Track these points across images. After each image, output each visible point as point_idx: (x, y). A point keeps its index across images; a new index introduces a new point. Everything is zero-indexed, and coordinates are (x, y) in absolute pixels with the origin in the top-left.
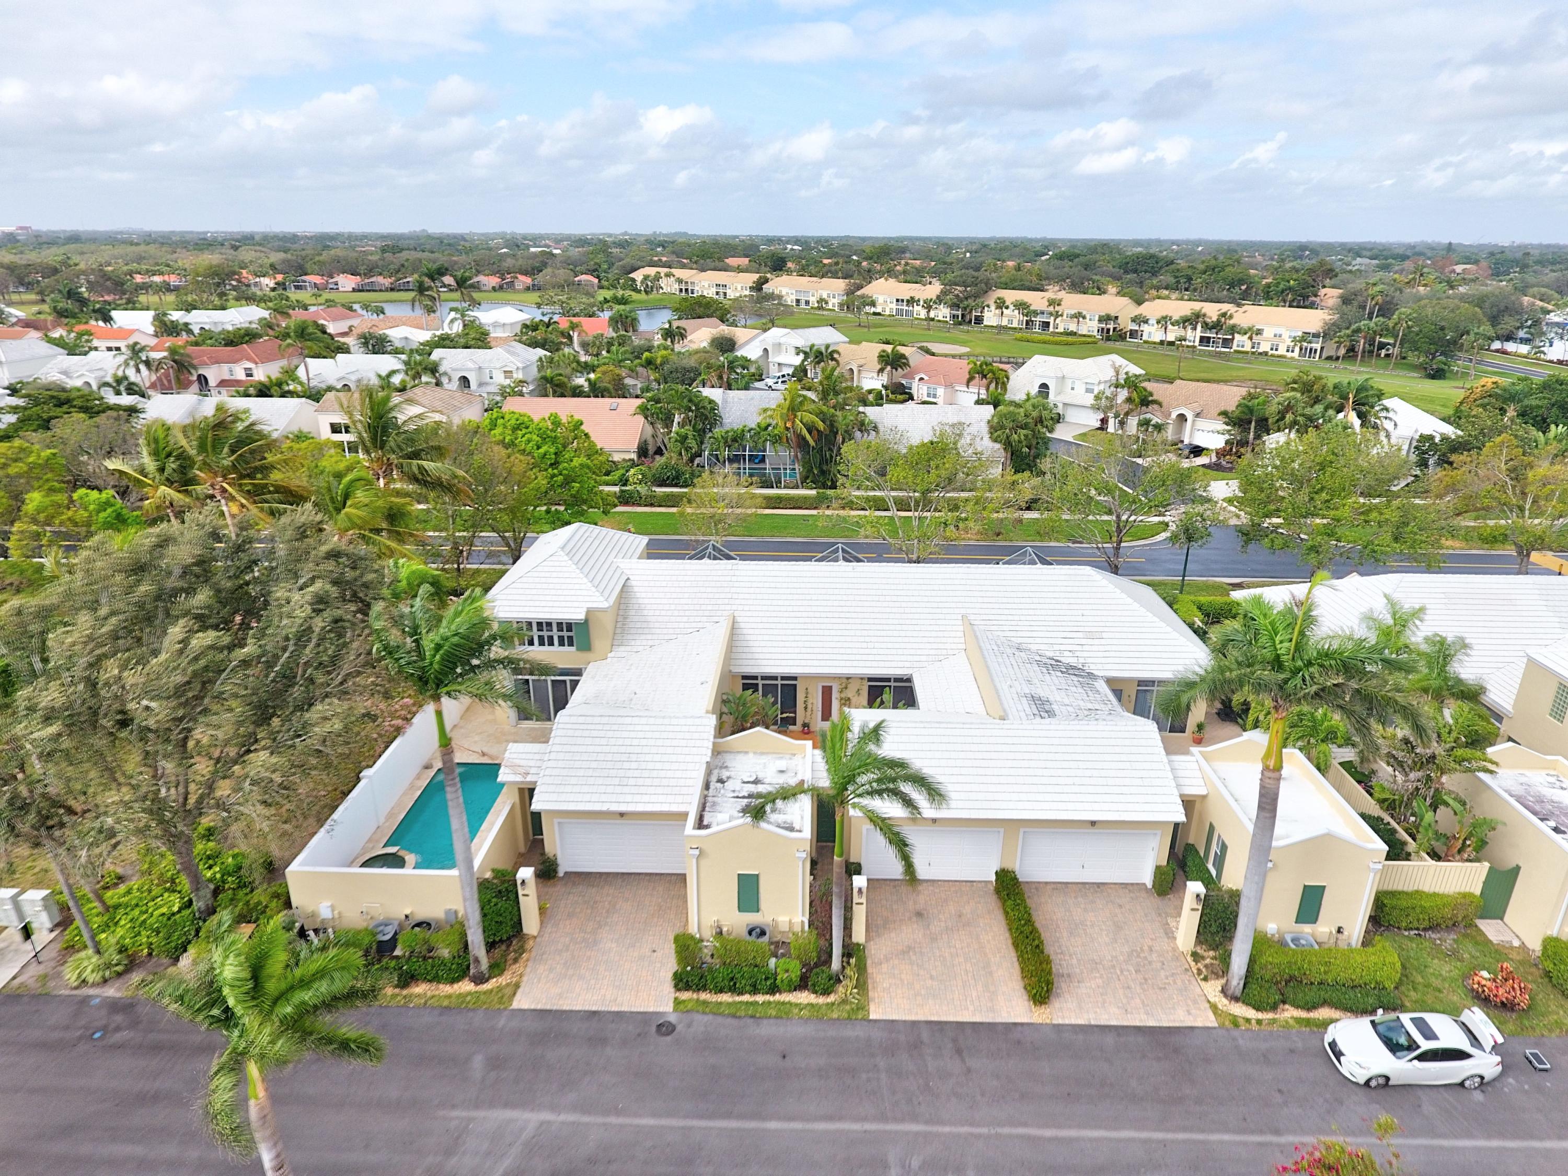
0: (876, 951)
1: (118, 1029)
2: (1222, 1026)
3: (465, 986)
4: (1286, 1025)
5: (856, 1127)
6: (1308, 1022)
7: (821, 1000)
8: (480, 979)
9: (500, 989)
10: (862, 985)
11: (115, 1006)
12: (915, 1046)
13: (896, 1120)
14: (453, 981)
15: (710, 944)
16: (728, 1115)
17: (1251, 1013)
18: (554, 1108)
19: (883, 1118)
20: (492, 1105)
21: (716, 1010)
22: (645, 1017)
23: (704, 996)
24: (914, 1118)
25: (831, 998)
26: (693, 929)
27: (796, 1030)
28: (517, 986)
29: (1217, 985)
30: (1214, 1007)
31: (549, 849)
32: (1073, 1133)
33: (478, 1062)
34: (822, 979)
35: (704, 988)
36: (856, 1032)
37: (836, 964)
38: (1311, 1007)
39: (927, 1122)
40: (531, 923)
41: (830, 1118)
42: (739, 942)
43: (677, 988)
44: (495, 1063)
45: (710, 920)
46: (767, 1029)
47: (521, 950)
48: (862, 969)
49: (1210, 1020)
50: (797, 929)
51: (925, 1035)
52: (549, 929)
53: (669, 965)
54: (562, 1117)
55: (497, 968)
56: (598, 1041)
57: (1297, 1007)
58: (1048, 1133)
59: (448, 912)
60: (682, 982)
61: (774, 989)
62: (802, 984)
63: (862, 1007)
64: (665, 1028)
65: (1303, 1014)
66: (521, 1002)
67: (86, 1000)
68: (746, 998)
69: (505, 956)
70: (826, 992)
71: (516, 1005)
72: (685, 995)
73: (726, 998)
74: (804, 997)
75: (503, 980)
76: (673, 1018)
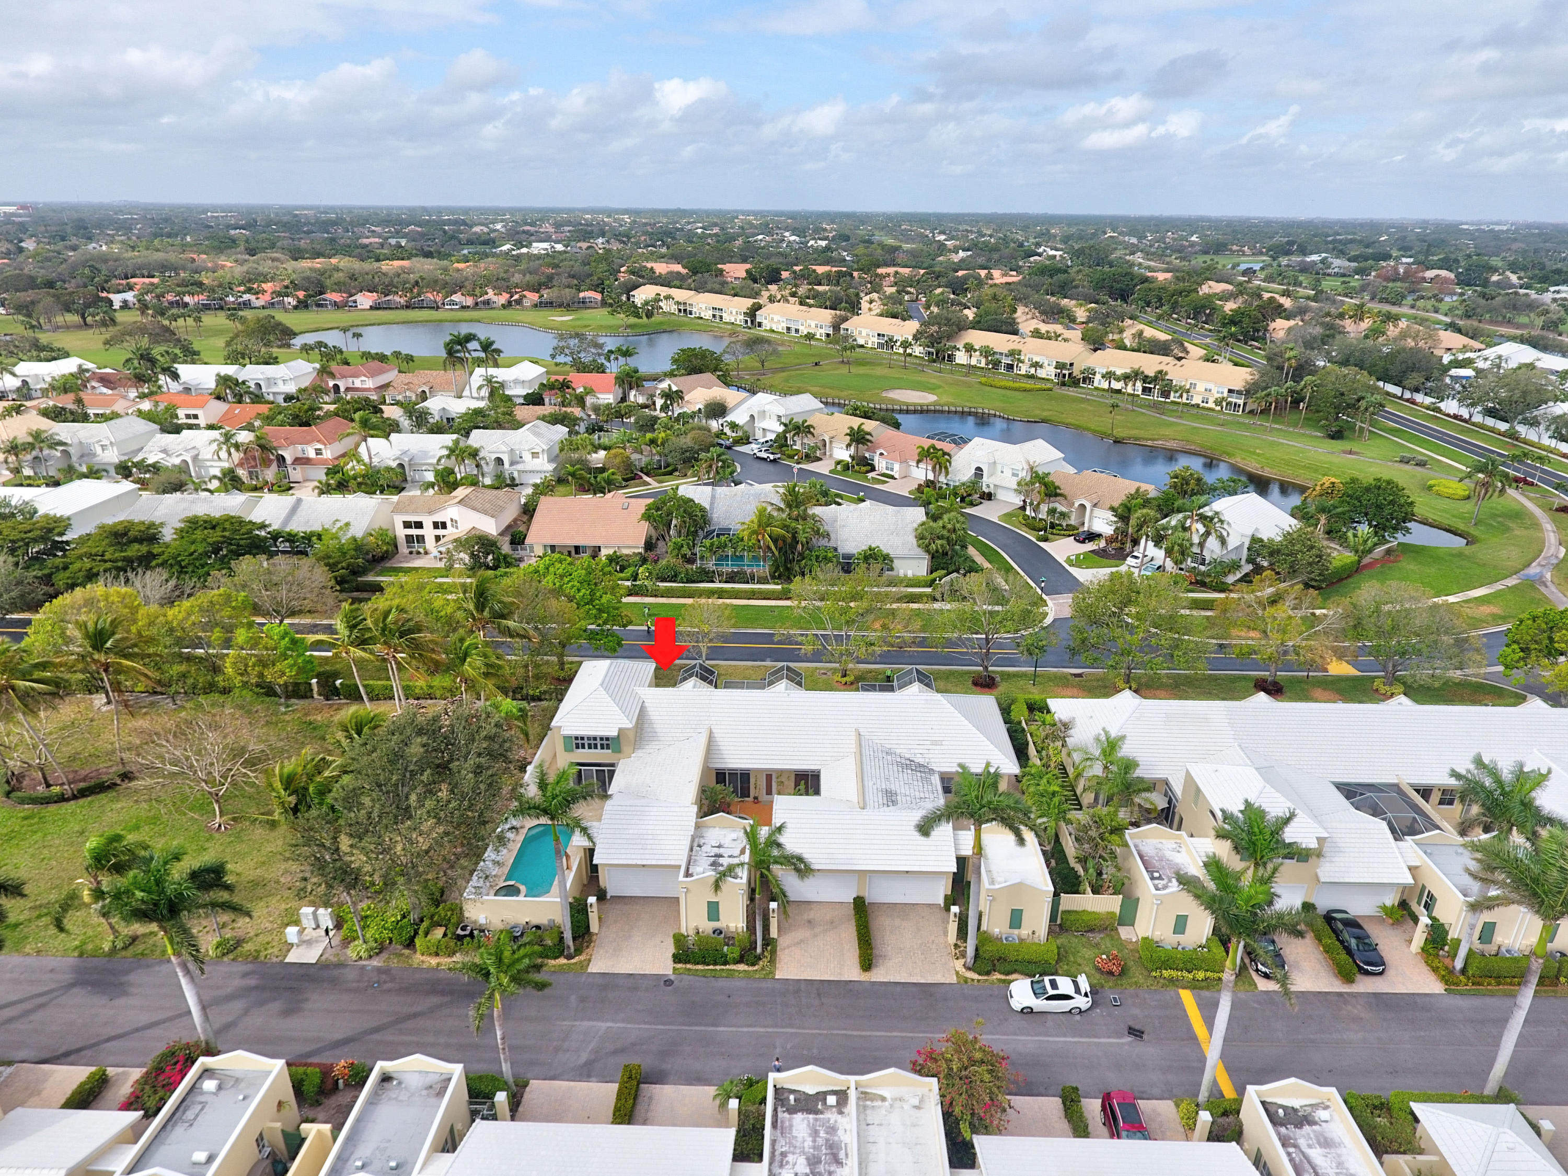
0: (783, 942)
1: (385, 982)
2: (958, 983)
3: (562, 961)
4: (993, 983)
5: (762, 1030)
6: (1004, 981)
7: (751, 968)
8: (569, 957)
9: (581, 962)
10: (772, 961)
11: (379, 970)
12: (797, 992)
13: (782, 1027)
14: (556, 958)
15: (692, 938)
16: (701, 1024)
17: (976, 976)
18: (613, 1021)
19: (776, 1026)
20: (582, 1020)
21: (695, 973)
22: (658, 977)
23: (689, 966)
24: (791, 1026)
25: (756, 968)
26: (684, 931)
27: (737, 983)
28: (590, 960)
29: (962, 961)
30: (957, 973)
31: (602, 883)
32: (868, 1033)
33: (573, 998)
34: (751, 958)
35: (688, 962)
36: (769, 984)
37: (759, 950)
38: (1008, 974)
39: (799, 1028)
40: (594, 927)
41: (750, 1026)
42: (708, 937)
43: (675, 962)
44: (582, 1000)
45: (692, 925)
46: (721, 983)
47: (590, 941)
48: (774, 952)
49: (954, 980)
50: (740, 930)
51: (803, 986)
52: (604, 929)
53: (672, 950)
54: (618, 1025)
55: (578, 951)
56: (635, 989)
57: (1001, 973)
58: (855, 1033)
59: (550, 920)
60: (677, 959)
61: (725, 963)
62: (740, 960)
63: (772, 973)
64: (668, 982)
65: (1003, 977)
66: (593, 968)
67: (363, 967)
68: (711, 967)
69: (581, 944)
70: (753, 964)
71: (589, 970)
72: (679, 966)
73: (700, 967)
74: (742, 967)
75: (582, 958)
76: (672, 977)
